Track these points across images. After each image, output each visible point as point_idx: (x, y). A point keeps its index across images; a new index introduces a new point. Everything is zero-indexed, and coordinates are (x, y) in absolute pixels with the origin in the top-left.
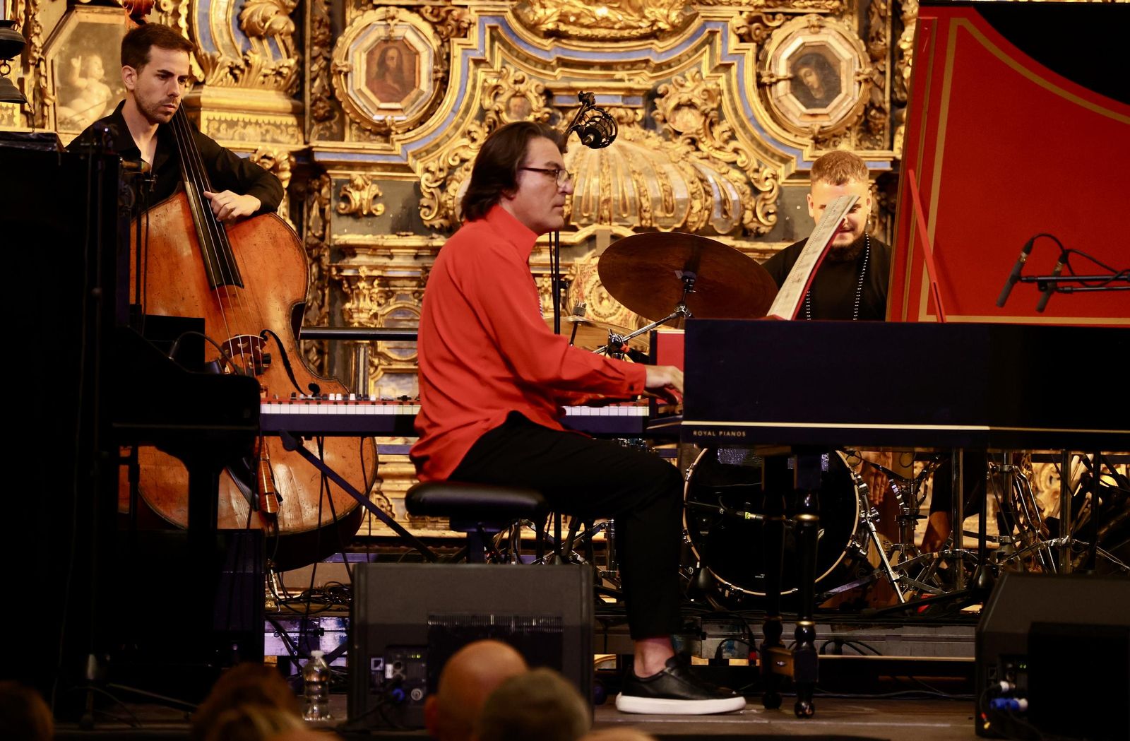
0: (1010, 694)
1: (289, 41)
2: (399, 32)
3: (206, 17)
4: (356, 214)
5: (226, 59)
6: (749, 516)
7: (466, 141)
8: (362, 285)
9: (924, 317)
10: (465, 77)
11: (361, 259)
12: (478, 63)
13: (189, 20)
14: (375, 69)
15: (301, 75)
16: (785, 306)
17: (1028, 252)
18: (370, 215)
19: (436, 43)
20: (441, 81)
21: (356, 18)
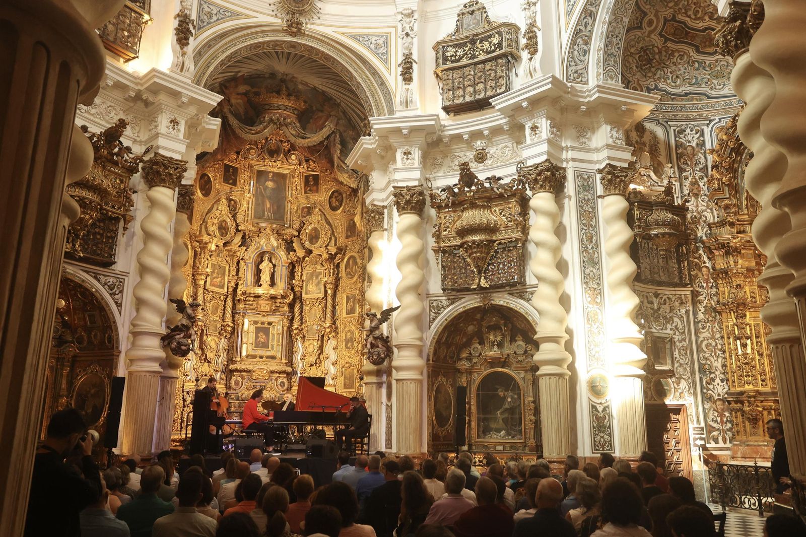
2: (237, 379)
4: (232, 399)
8: (232, 406)
11: (232, 404)
12: (246, 382)
15: (227, 383)
16: (284, 409)
18: (234, 399)
19: (242, 380)
20: (242, 385)
21: (233, 378)
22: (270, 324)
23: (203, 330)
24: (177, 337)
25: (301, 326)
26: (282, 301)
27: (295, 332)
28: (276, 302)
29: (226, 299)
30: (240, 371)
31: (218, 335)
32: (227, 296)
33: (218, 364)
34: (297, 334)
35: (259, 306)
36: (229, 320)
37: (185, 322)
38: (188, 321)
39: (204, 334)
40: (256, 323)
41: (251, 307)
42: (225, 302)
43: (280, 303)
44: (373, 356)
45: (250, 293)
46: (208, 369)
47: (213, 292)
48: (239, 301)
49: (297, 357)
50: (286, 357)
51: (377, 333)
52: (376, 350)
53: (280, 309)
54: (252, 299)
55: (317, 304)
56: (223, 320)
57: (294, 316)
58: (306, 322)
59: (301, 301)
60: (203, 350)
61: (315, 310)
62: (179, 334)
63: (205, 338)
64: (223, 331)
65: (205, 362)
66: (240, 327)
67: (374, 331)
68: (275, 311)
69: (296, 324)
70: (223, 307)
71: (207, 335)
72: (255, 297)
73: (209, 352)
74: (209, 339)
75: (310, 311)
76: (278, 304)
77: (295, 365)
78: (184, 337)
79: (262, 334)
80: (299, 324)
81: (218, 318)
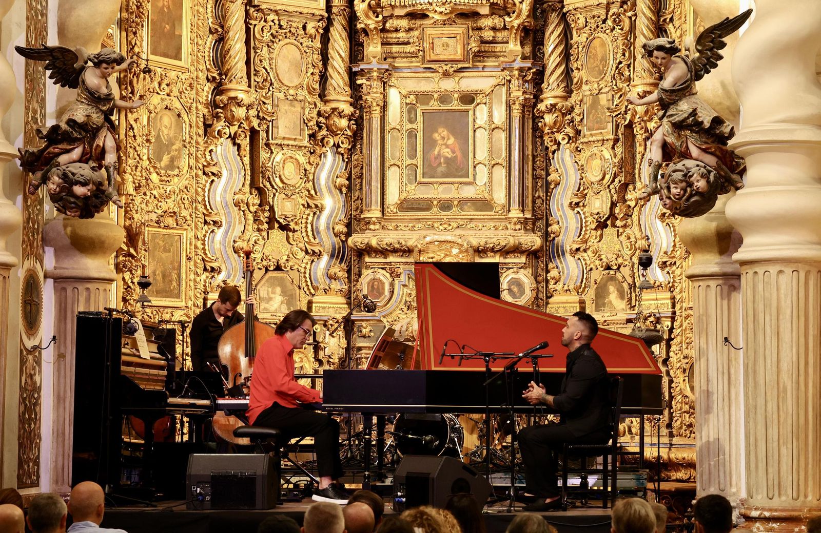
0: (401, 497)
1: (346, 280)
2: (378, 276)
3: (316, 273)
4: (364, 337)
5: (322, 287)
6: (410, 436)
7: (401, 312)
8: (364, 360)
9: (433, 368)
10: (399, 290)
11: (364, 351)
12: (404, 286)
13: (310, 274)
14: (370, 288)
15: (350, 291)
17: (446, 345)
18: (369, 337)
19: (391, 279)
20: (392, 292)
21: (365, 272)
22: (468, 99)
23: (254, 133)
24: (63, 159)
25: (566, 98)
26: (497, 21)
27: (549, 119)
28: (480, 29)
29: (327, 30)
30: (384, 252)
31: (305, 143)
32: (330, 22)
33: (316, 232)
34: (557, 127)
35: (427, 45)
36: (340, 98)
37: (80, 113)
38: (90, 110)
39: (262, 143)
40: (423, 97)
41: (407, 48)
42: (326, 39)
43: (494, 29)
44: (669, 188)
45: (393, 7)
46: (285, 249)
47: (277, 12)
48: (365, 31)
49: (561, 200)
50: (522, 204)
51: (684, 107)
52: (679, 166)
53: (499, 48)
54: (404, 23)
55: (609, 22)
56: (322, 96)
57: (544, 67)
58: (580, 83)
59: (563, 18)
60: (261, 192)
61: (603, 44)
62: (68, 151)
63: (263, 155)
64: (324, 132)
65: (271, 227)
66: (376, 114)
67: (675, 102)
68: (480, 56)
69: (552, 93)
70: (317, 57)
71: (267, 145)
72: (412, 16)
73: (280, 197)
74: (279, 157)
75: (588, 45)
76: (488, 35)
77: (554, 228)
78: (83, 159)
79: (445, 133)
80: (560, 92)
81: (303, 94)
